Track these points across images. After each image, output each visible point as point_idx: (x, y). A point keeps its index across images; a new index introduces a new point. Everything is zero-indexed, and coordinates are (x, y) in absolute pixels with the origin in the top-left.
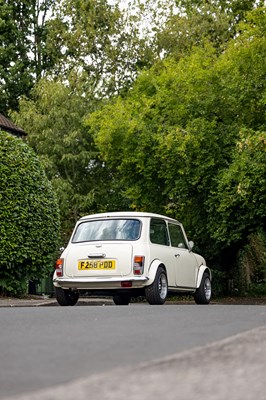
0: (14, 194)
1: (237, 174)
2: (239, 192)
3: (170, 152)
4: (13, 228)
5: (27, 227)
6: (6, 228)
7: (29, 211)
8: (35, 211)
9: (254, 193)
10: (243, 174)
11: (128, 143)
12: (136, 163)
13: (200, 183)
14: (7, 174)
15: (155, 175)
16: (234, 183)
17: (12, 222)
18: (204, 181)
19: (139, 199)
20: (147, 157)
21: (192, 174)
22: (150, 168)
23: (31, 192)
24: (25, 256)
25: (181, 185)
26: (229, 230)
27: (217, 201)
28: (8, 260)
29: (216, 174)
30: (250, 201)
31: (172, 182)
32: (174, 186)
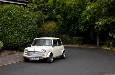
0: (25, 26)
1: (87, 14)
2: (87, 18)
3: (69, 6)
4: (25, 35)
5: (28, 34)
6: (23, 35)
7: (29, 30)
8: (31, 30)
9: (91, 19)
10: (88, 14)
11: (57, 3)
12: (60, 9)
13: (77, 15)
14: (23, 21)
15: (65, 12)
16: (86, 16)
17: (25, 33)
18: (78, 15)
19: (60, 18)
20: (63, 7)
21: (75, 13)
22: (63, 10)
23: (30, 25)
24: (28, 42)
25: (72, 15)
26: (84, 28)
27: (81, 20)
28: (24, 43)
29: (81, 13)
30: (90, 21)
31: (69, 14)
32: (70, 15)
